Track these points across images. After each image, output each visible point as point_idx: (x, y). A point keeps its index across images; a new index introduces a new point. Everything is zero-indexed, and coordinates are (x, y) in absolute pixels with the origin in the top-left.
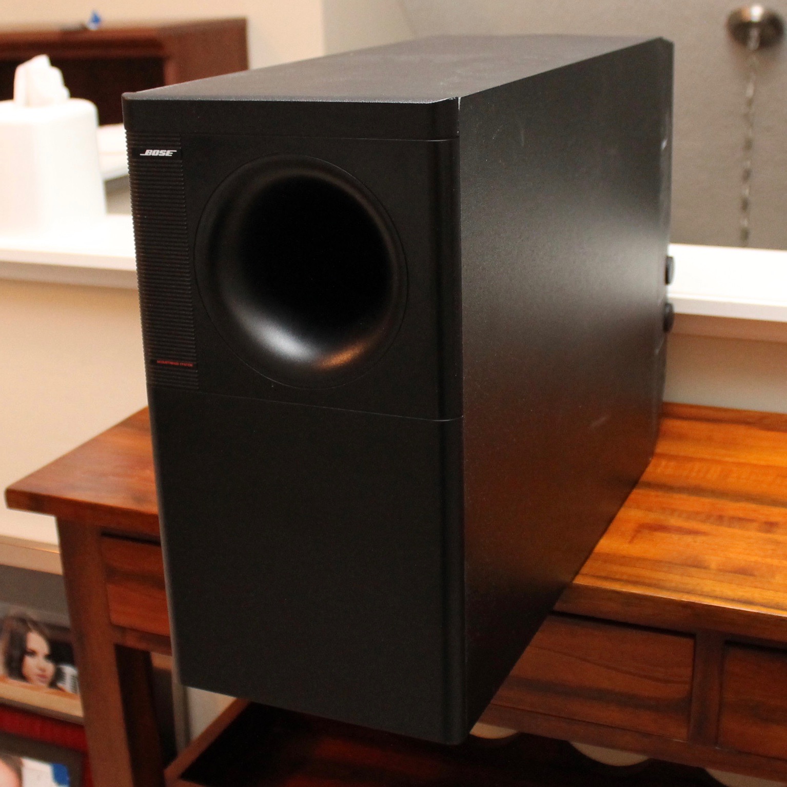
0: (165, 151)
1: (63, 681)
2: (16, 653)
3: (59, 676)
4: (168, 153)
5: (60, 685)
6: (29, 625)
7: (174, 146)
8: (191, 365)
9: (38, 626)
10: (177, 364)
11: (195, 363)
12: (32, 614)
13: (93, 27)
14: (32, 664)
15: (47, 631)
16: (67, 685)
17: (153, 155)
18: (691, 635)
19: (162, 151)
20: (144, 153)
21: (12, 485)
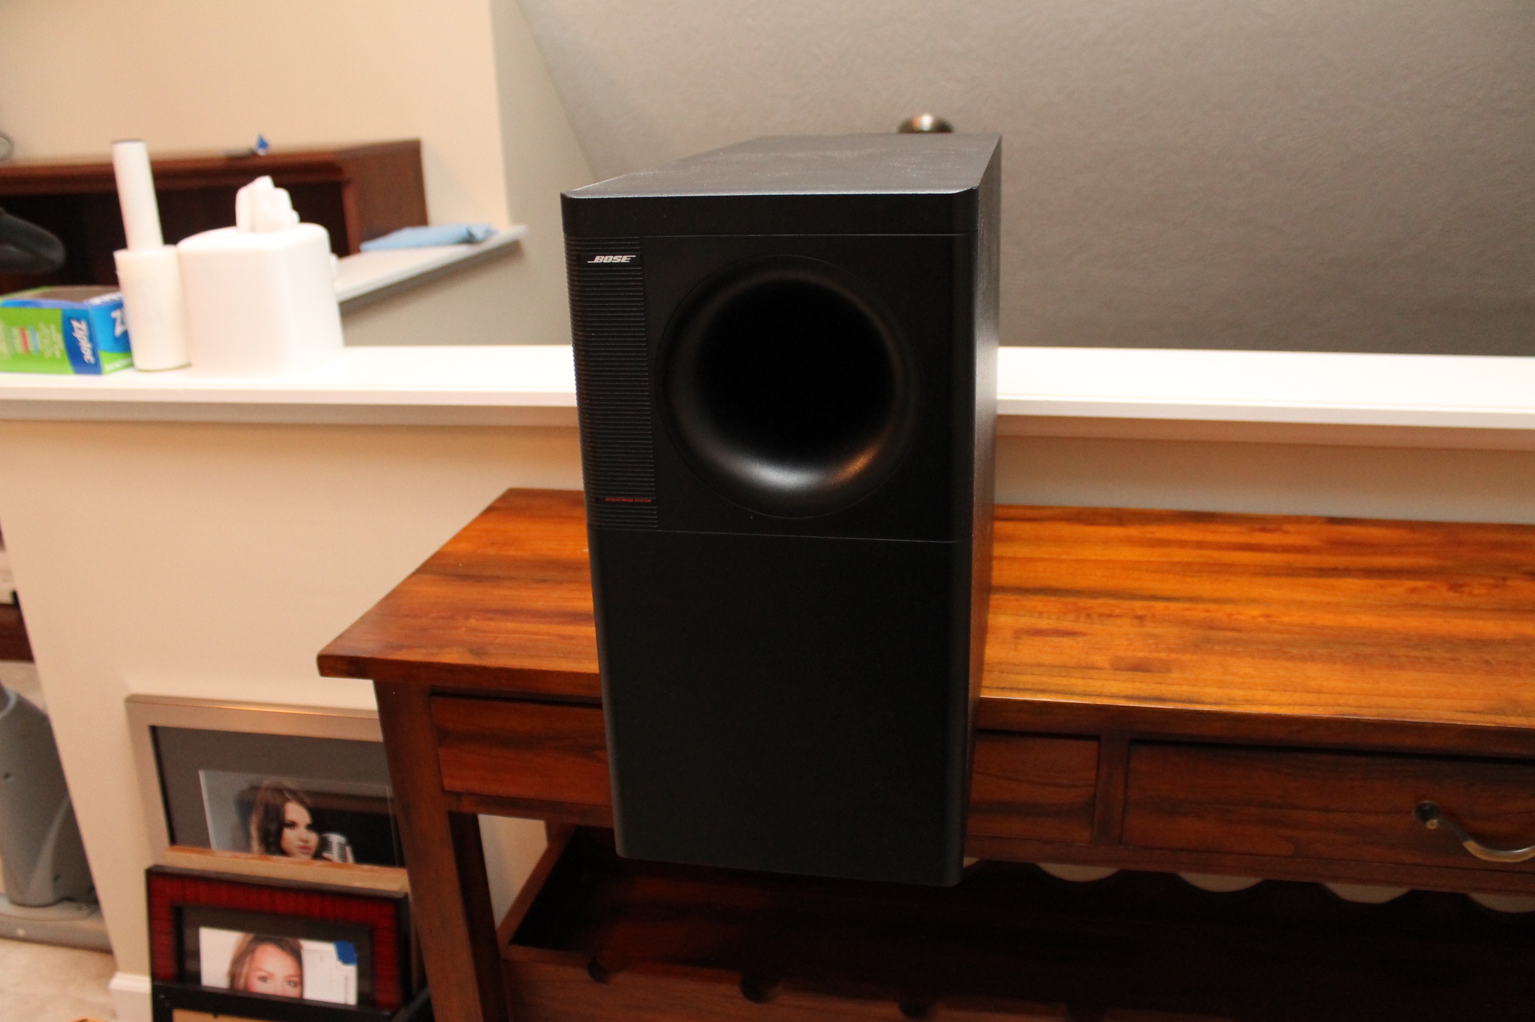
0: (621, 257)
1: (328, 850)
2: (273, 827)
3: (324, 845)
4: (624, 259)
5: (326, 855)
6: (287, 795)
7: (631, 250)
8: (649, 501)
9: (297, 796)
10: (631, 500)
11: (655, 498)
12: (289, 782)
13: (261, 152)
14: (290, 836)
15: (308, 800)
16: (334, 854)
17: (605, 261)
18: (1096, 738)
19: (616, 257)
20: (593, 260)
21: (324, 650)
